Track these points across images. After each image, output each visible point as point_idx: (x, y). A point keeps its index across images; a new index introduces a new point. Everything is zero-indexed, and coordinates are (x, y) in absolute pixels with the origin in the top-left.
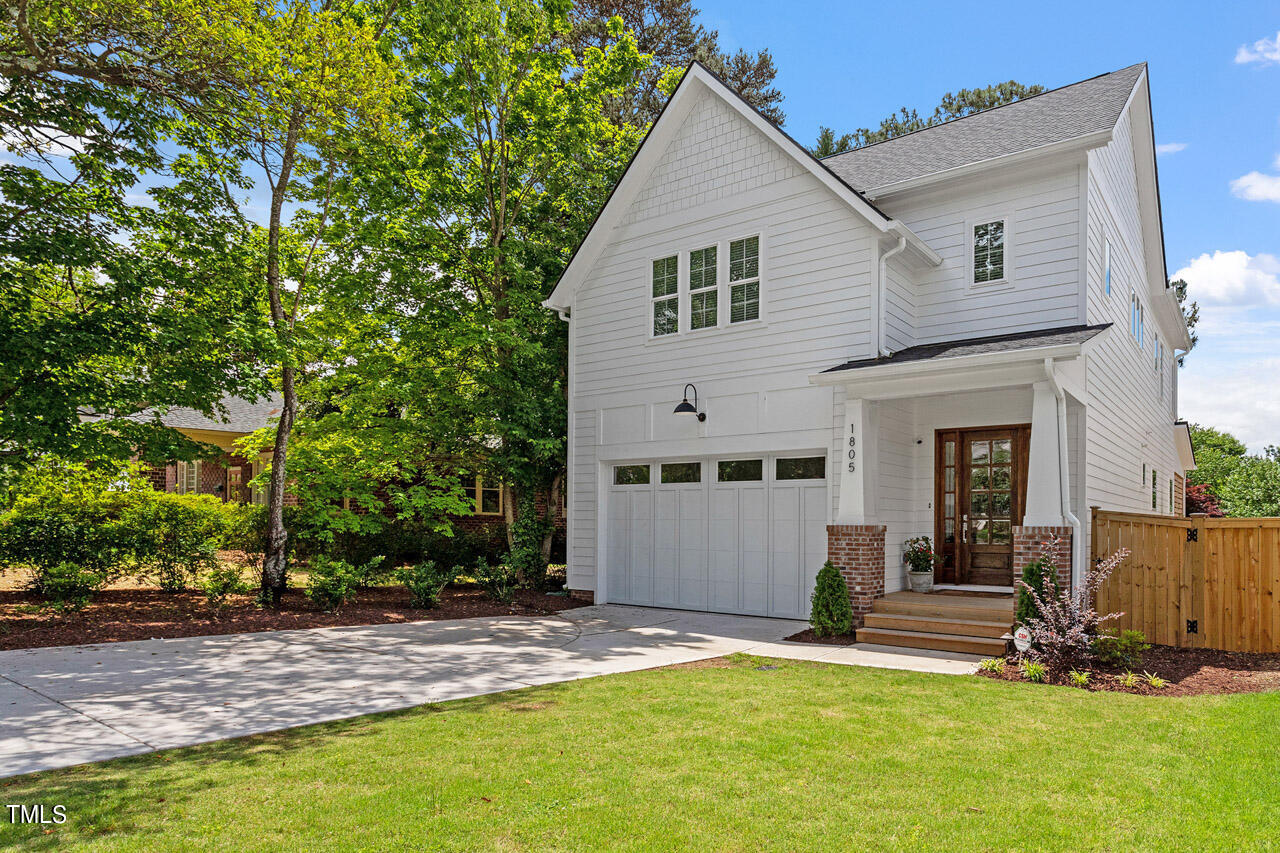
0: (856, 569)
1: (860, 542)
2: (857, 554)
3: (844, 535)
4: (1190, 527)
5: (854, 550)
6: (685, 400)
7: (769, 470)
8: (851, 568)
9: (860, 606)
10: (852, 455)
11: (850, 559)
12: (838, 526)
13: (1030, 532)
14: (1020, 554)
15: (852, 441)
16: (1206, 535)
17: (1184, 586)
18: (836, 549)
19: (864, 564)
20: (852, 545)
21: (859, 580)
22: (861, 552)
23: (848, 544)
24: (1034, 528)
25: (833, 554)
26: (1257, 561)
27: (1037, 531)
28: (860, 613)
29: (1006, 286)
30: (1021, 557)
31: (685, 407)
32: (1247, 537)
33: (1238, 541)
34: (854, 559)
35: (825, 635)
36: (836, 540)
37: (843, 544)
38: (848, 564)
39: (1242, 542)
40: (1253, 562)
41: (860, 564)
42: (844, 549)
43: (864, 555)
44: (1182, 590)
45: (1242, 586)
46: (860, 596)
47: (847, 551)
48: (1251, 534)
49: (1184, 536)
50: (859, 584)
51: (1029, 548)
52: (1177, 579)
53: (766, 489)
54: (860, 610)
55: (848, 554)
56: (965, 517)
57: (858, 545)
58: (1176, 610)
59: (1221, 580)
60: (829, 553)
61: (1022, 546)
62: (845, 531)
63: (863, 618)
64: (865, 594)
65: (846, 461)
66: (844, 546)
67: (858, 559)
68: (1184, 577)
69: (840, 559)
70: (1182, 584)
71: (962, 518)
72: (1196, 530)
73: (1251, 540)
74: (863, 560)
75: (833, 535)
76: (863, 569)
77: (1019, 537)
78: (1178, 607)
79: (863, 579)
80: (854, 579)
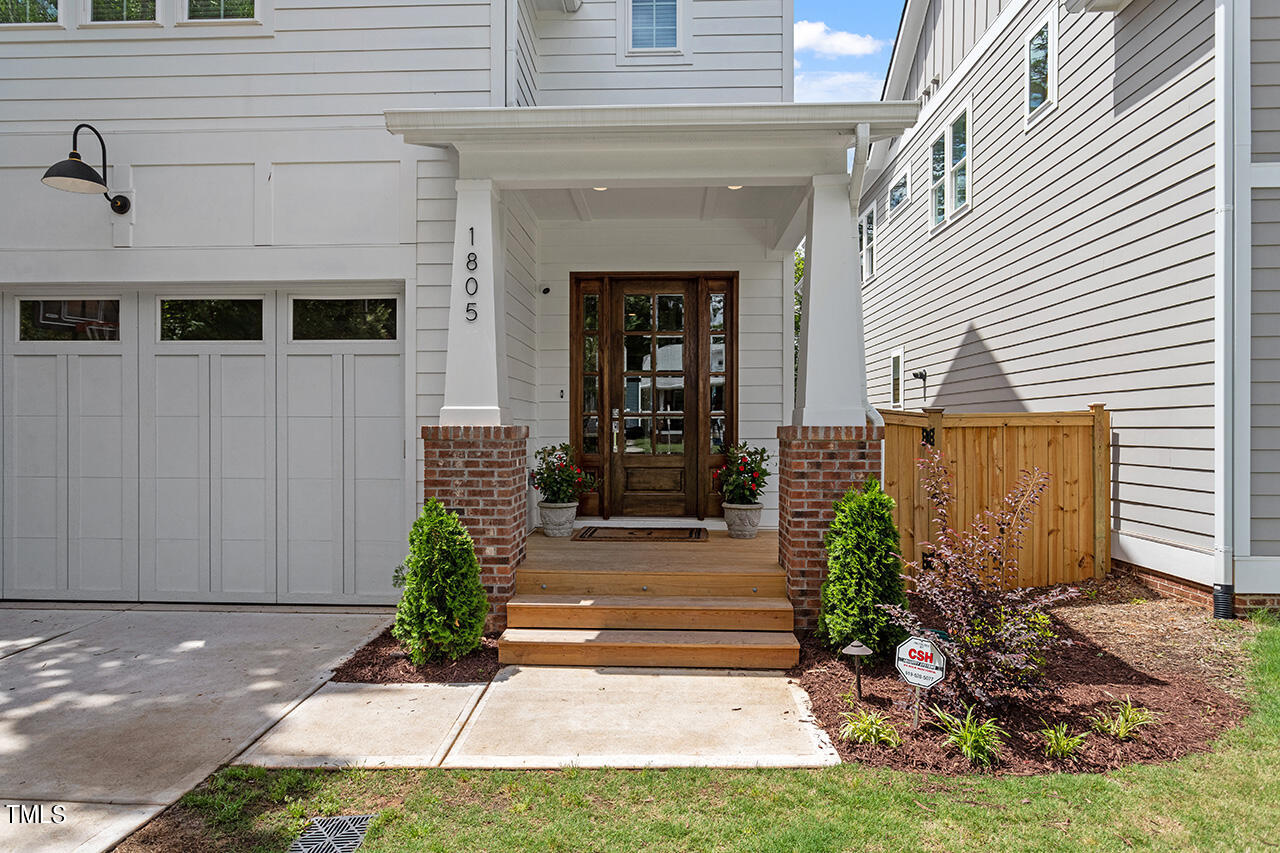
0: (485, 512)
1: (495, 458)
2: (489, 484)
3: (459, 445)
4: (926, 425)
5: (482, 474)
6: (74, 155)
7: (278, 320)
8: (475, 512)
9: (496, 586)
10: (472, 286)
11: (472, 493)
12: (446, 429)
13: (821, 436)
14: (802, 475)
15: (472, 261)
16: (944, 436)
17: (919, 506)
18: (443, 473)
19: (504, 503)
20: (476, 464)
21: (493, 532)
22: (496, 479)
23: (467, 464)
24: (828, 429)
25: (435, 483)
26: (1001, 470)
27: (832, 435)
28: (497, 599)
29: (679, 60)
30: (805, 481)
31: (74, 168)
32: (990, 439)
33: (980, 443)
34: (480, 493)
35: (434, 657)
36: (442, 455)
37: (459, 463)
38: (469, 503)
39: (984, 445)
40: (998, 471)
41: (494, 503)
42: (461, 473)
43: (502, 484)
44: (917, 512)
45: (985, 504)
46: (495, 567)
47: (466, 478)
48: (995, 435)
49: (918, 436)
50: (493, 541)
51: (818, 465)
52: (911, 497)
53: (271, 359)
54: (495, 593)
55: (469, 484)
56: (616, 412)
57: (490, 464)
58: (909, 539)
59: (961, 497)
60: (427, 483)
61: (805, 462)
62: (461, 437)
63: (505, 609)
64: (505, 561)
65: (458, 299)
66: (460, 466)
67: (491, 493)
68: (919, 495)
69: (451, 493)
70: (916, 505)
71: (611, 413)
72: (933, 430)
73: (995, 442)
74: (501, 494)
75: (435, 445)
76: (500, 512)
77: (801, 446)
78: (912, 536)
79: (501, 532)
80: (483, 532)
